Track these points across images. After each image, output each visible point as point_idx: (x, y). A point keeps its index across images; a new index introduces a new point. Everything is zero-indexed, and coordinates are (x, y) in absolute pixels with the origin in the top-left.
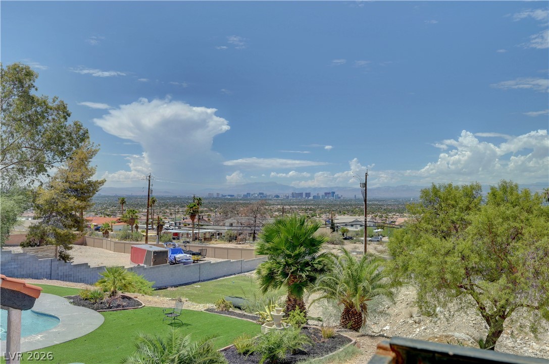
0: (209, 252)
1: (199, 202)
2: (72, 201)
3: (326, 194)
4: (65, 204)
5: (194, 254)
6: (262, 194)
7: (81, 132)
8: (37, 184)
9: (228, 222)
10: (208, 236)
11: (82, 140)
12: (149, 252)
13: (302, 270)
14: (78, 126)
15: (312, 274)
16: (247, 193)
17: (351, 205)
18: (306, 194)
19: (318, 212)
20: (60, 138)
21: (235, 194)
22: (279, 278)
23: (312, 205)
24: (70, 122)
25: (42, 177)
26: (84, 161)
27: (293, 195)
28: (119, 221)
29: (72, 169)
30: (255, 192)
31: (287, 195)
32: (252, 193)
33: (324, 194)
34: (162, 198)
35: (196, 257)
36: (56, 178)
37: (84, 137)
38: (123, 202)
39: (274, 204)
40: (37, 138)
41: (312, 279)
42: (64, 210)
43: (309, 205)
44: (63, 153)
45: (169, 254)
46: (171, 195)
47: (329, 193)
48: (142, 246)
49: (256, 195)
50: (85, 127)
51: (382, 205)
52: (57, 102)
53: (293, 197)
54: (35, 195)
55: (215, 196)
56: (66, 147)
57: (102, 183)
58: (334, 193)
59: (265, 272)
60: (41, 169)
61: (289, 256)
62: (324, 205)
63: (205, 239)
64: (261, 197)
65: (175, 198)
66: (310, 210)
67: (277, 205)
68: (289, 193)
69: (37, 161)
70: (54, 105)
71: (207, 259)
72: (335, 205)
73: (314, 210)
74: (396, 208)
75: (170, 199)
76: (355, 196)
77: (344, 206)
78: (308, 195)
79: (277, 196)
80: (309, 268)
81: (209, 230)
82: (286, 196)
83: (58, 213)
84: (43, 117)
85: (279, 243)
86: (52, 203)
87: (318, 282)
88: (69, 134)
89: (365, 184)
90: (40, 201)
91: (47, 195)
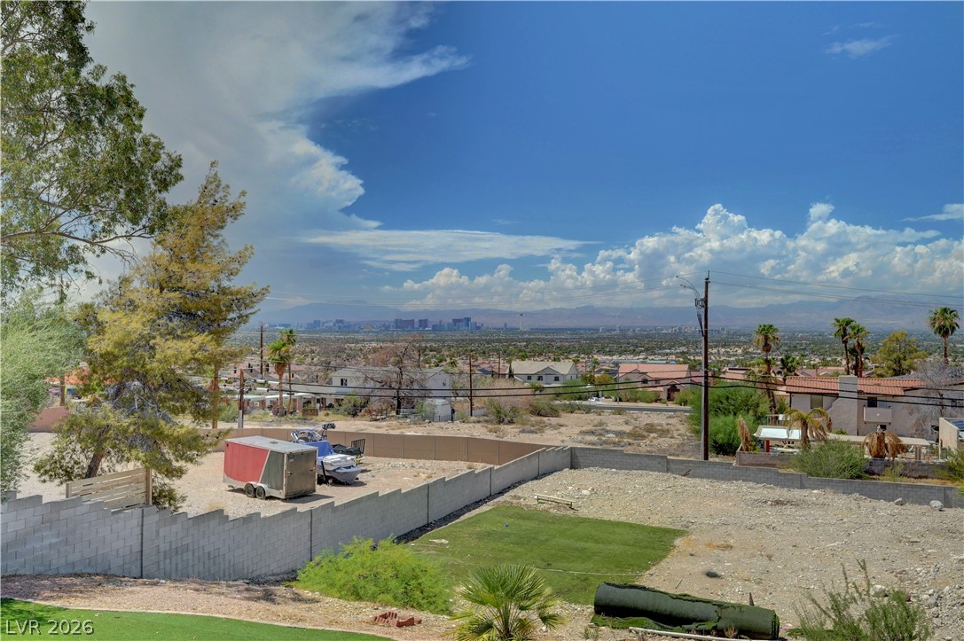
3: (456, 321)
6: (341, 321)
9: (336, 377)
12: (276, 455)
16: (315, 321)
17: (499, 341)
18: (420, 321)
23: (431, 340)
27: (397, 323)
30: (328, 318)
31: (387, 323)
32: (323, 320)
33: (451, 321)
39: (364, 341)
43: (427, 341)
47: (460, 321)
49: (331, 324)
51: (552, 340)
53: (397, 327)
58: (468, 319)
62: (453, 340)
64: (340, 327)
66: (431, 351)
67: (370, 341)
68: (389, 319)
72: (472, 341)
73: (438, 351)
74: (577, 345)
76: (506, 325)
77: (488, 343)
78: (423, 323)
82: (384, 325)
89: (706, 300)
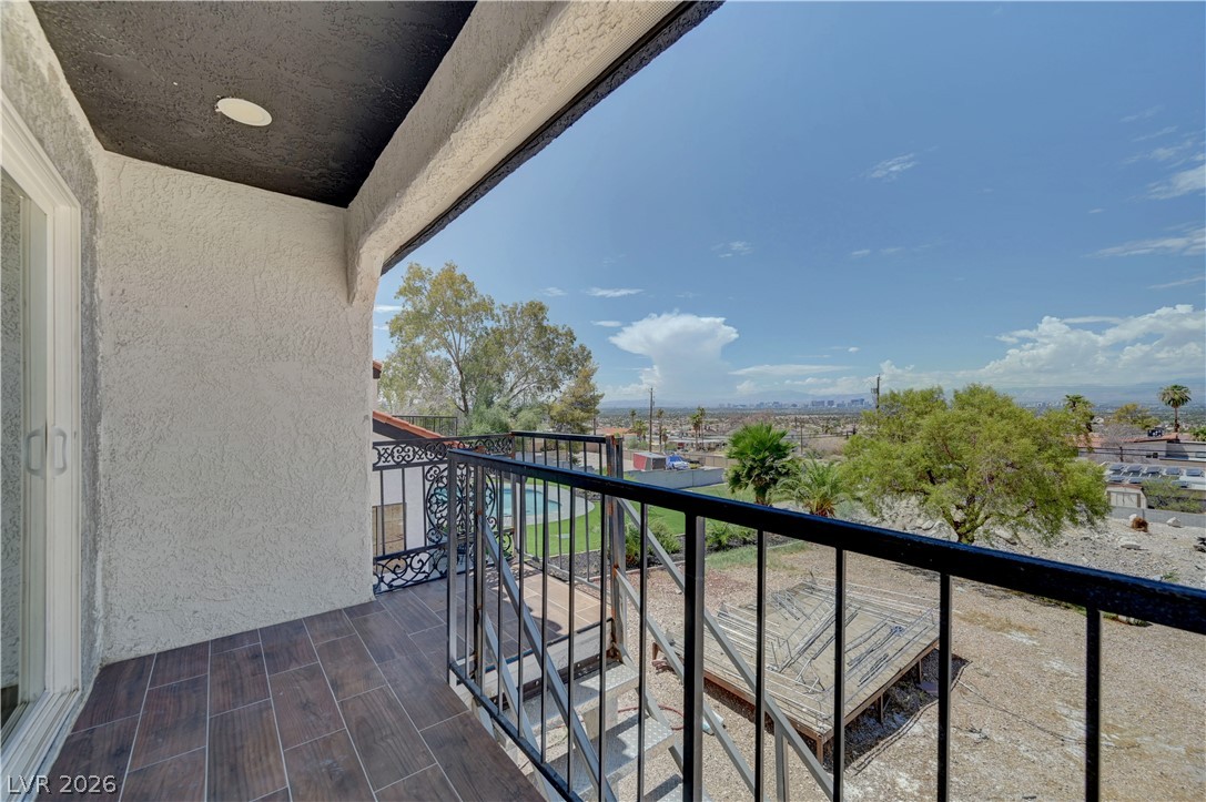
0: (708, 460)
1: (702, 412)
2: (578, 413)
3: (853, 401)
4: (572, 415)
5: (692, 462)
6: (777, 403)
7: (586, 353)
8: (552, 399)
10: (712, 446)
11: (585, 360)
12: (649, 459)
13: (767, 474)
14: (583, 348)
15: (776, 477)
18: (829, 402)
19: (842, 421)
20: (568, 360)
21: (747, 404)
22: (744, 480)
23: (835, 414)
24: (576, 345)
25: (556, 394)
26: (587, 378)
27: (813, 404)
28: (630, 432)
29: (578, 386)
30: (769, 401)
31: (806, 404)
34: (671, 410)
35: (694, 465)
36: (565, 394)
37: (588, 357)
38: (633, 414)
40: (551, 360)
41: (775, 481)
42: (572, 420)
43: (832, 414)
44: (570, 372)
45: (668, 461)
46: (682, 407)
48: (646, 454)
49: (771, 405)
50: (588, 348)
52: (566, 329)
54: (550, 408)
55: (726, 406)
56: (574, 366)
57: (602, 396)
59: (731, 474)
60: (555, 387)
61: (754, 460)
63: (709, 449)
64: (776, 406)
65: (686, 409)
68: (808, 401)
69: (552, 380)
70: (564, 332)
71: (706, 468)
73: (838, 420)
75: (681, 410)
78: (831, 403)
79: (795, 405)
80: (773, 472)
81: (714, 440)
82: (804, 404)
83: (568, 423)
84: (554, 343)
85: (744, 448)
86: (562, 414)
87: (779, 485)
88: (576, 356)
89: (878, 389)
90: (553, 413)
91: (559, 407)
